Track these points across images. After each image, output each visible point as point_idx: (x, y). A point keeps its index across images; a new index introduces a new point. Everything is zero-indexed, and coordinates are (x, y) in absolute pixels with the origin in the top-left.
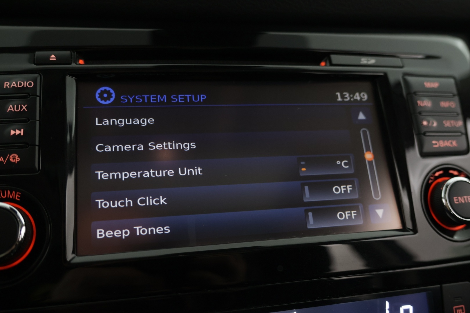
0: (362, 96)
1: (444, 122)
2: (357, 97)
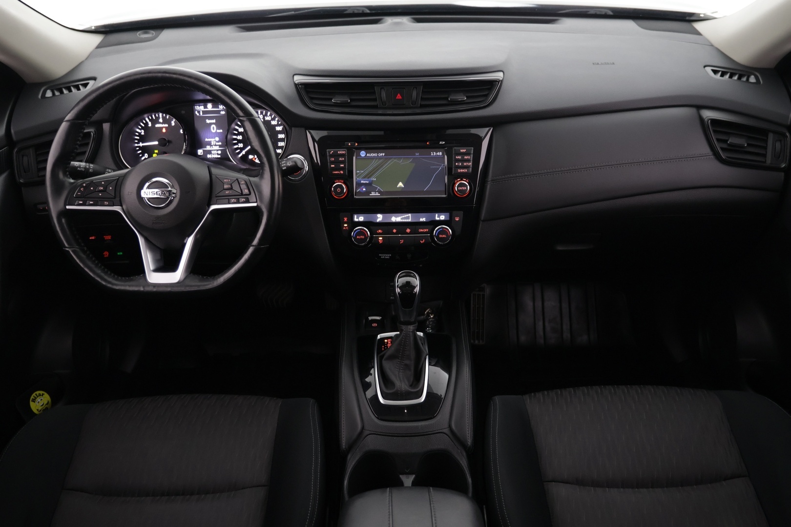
0: (440, 154)
1: (464, 164)
2: (438, 154)
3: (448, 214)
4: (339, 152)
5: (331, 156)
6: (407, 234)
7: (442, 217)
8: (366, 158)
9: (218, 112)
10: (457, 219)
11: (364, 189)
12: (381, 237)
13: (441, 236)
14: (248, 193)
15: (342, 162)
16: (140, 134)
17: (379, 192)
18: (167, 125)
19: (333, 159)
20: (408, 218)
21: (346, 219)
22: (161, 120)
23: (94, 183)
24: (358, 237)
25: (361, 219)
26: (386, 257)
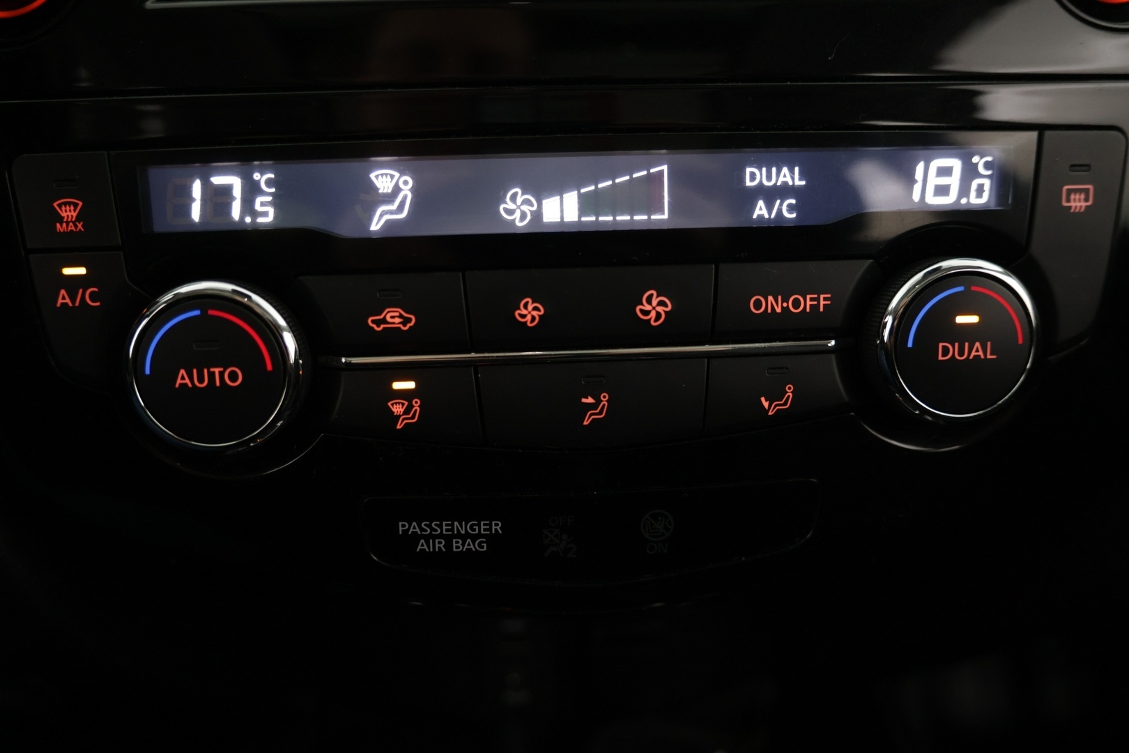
6: (647, 335)
10: (1078, 203)
12: (403, 372)
20: (647, 195)
24: (182, 378)
26: (457, 545)
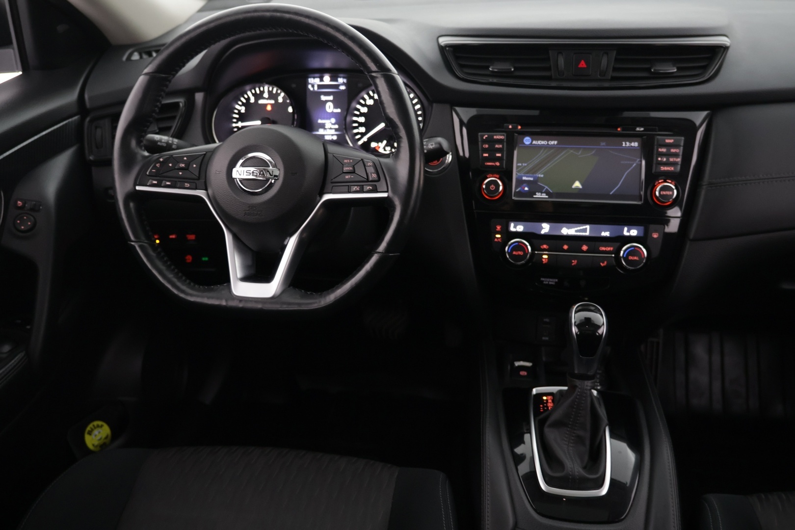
0: (635, 144)
1: (670, 159)
2: (633, 144)
3: (642, 228)
4: (495, 137)
5: (484, 142)
6: (583, 252)
7: (634, 233)
8: (531, 146)
9: (337, 86)
10: (655, 236)
11: (526, 189)
12: (545, 254)
13: (631, 258)
14: (377, 179)
15: (499, 150)
16: (239, 111)
17: (547, 193)
18: (272, 102)
19: (487, 146)
20: (585, 230)
21: (499, 228)
22: (266, 95)
23: (174, 158)
24: (514, 253)
25: (520, 228)
26: (550, 283)
